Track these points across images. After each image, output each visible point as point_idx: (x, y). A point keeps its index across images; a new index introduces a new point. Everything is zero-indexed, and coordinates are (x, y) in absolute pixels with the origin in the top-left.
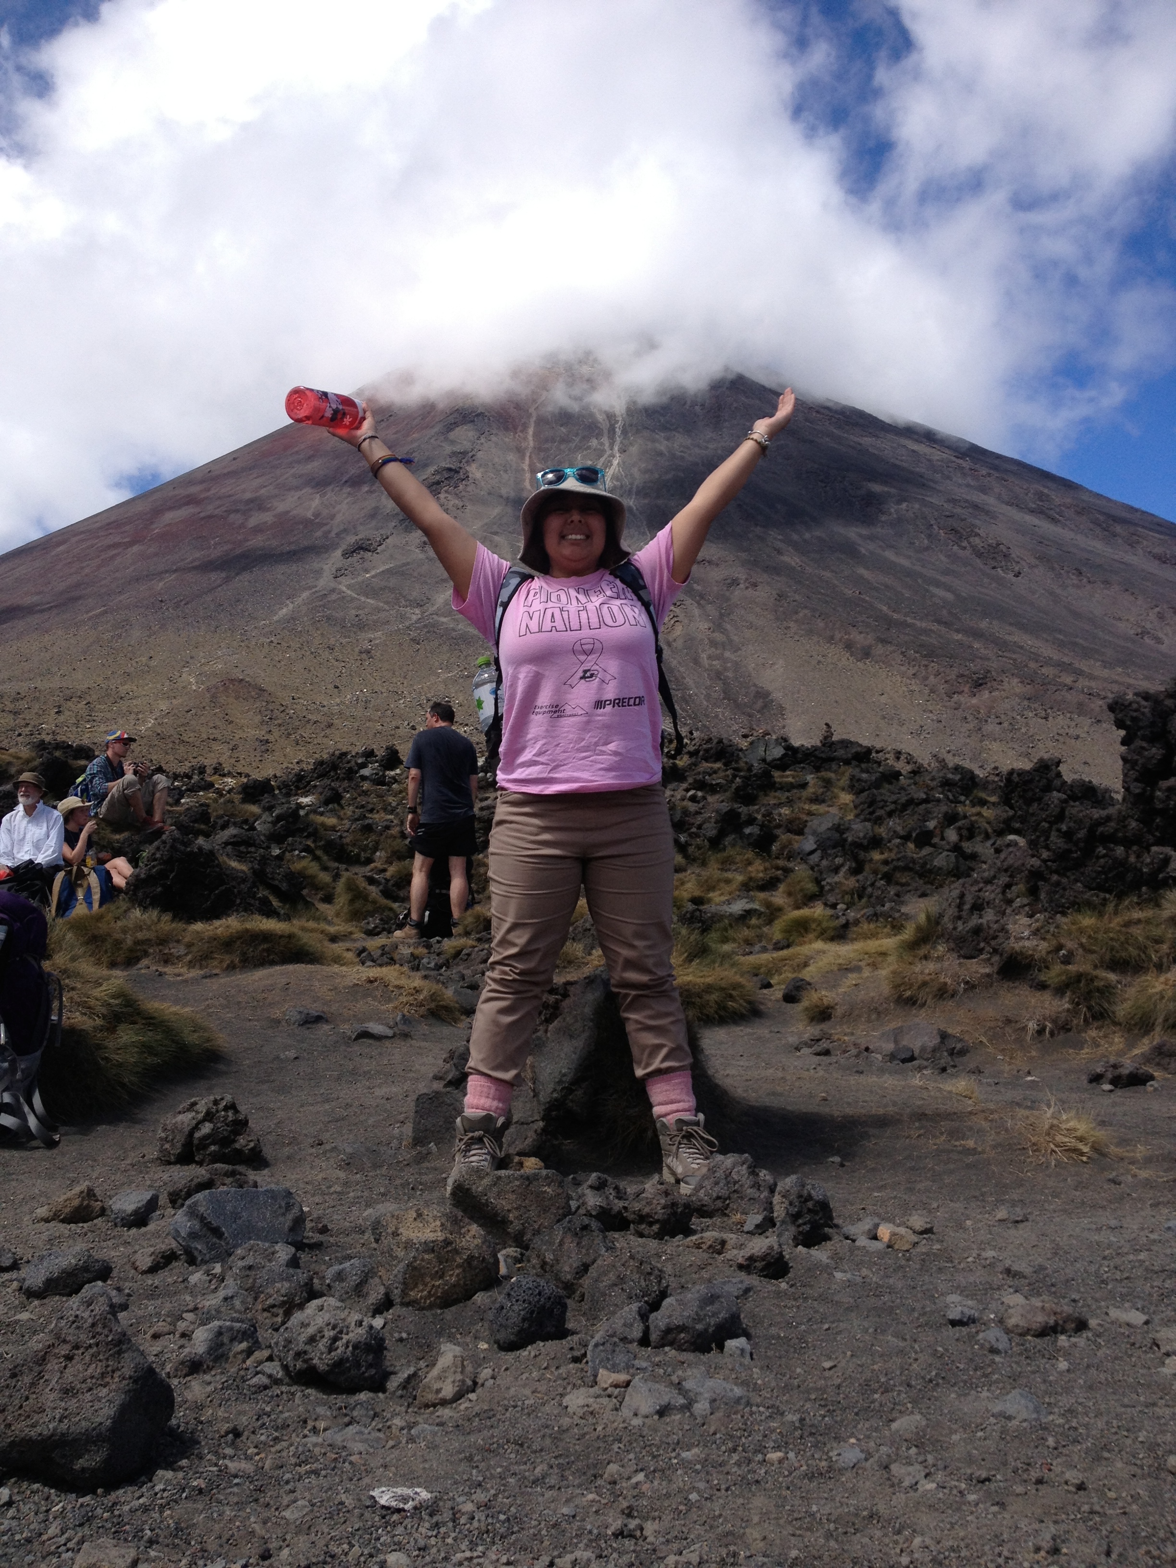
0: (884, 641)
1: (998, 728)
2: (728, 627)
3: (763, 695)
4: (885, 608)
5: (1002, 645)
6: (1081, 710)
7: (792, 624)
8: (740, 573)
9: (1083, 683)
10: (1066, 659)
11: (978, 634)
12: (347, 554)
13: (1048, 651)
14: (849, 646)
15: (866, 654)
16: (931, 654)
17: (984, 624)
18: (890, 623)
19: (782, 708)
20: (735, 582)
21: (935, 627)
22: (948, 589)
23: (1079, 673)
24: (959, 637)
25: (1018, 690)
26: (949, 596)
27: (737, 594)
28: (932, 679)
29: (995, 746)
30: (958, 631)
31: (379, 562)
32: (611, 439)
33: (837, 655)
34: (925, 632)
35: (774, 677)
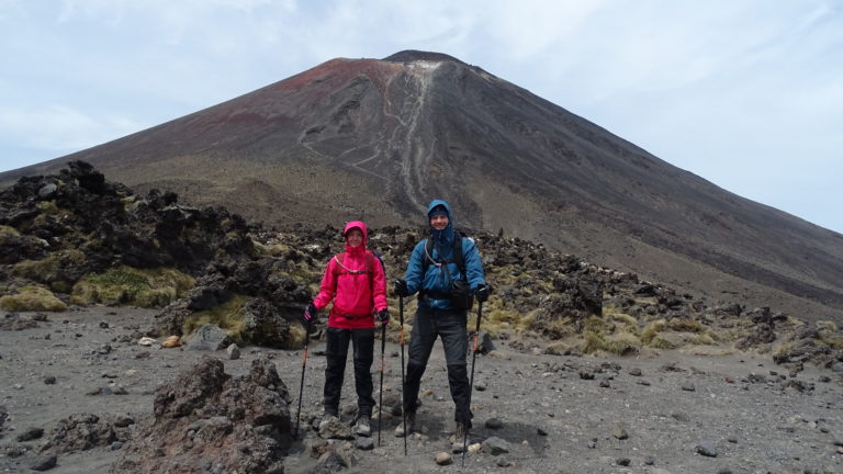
0: (524, 186)
1: (566, 225)
2: (462, 175)
3: (474, 204)
4: (525, 173)
5: (570, 192)
6: (599, 220)
7: (488, 176)
8: (469, 154)
9: (601, 209)
10: (595, 200)
11: (562, 187)
12: (308, 133)
13: (589, 196)
14: (511, 187)
15: (517, 191)
16: (542, 193)
17: (565, 183)
18: (527, 179)
19: (481, 210)
20: (466, 158)
21: (545, 182)
22: (551, 167)
23: (600, 206)
24: (554, 187)
25: (575, 211)
26: (551, 170)
27: (467, 162)
28: (542, 203)
29: (565, 232)
30: (554, 185)
31: (321, 137)
32: (420, 95)
33: (505, 190)
34: (541, 184)
35: (479, 197)
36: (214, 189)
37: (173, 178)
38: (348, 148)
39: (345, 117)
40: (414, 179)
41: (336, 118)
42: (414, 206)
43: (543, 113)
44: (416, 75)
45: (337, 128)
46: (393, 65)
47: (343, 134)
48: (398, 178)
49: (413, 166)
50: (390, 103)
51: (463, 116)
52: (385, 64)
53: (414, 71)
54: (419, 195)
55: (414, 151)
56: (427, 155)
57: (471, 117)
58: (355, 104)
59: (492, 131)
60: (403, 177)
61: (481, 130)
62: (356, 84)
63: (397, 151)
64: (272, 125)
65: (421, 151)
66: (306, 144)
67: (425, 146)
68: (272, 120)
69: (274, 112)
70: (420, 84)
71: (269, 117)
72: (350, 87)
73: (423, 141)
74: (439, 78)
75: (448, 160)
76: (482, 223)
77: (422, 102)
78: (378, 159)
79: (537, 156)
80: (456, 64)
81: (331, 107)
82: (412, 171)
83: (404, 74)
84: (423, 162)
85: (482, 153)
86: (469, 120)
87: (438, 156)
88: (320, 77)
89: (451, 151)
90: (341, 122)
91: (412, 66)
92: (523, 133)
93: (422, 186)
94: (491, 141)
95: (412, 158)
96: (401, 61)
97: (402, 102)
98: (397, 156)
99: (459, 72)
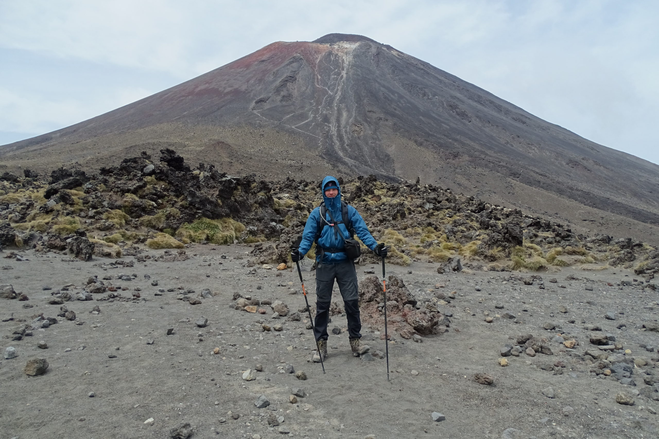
0: (427, 141)
1: (460, 171)
2: (378, 133)
3: (387, 156)
4: (427, 130)
5: (463, 144)
6: (486, 166)
7: (398, 133)
8: (382, 116)
9: (487, 158)
10: (483, 150)
11: (456, 140)
12: (257, 103)
13: (477, 147)
14: (416, 141)
15: (421, 144)
16: (441, 145)
17: (458, 137)
18: (429, 135)
19: (393, 160)
20: (381, 119)
21: (443, 137)
22: (448, 125)
23: (487, 154)
24: (450, 141)
25: (467, 159)
26: (448, 127)
27: (381, 122)
28: (441, 154)
29: (459, 176)
30: (450, 139)
31: (267, 106)
32: (343, 69)
33: (412, 144)
34: (440, 138)
35: (392, 150)
36: (186, 149)
37: (155, 141)
38: (289, 113)
39: (285, 89)
40: (340, 137)
41: (278, 90)
42: (341, 158)
43: (441, 81)
44: (340, 54)
45: (279, 98)
46: (321, 46)
47: (284, 103)
48: (328, 136)
49: (339, 126)
50: (319, 77)
51: (377, 85)
52: (314, 45)
53: (338, 50)
54: (344, 150)
55: (340, 114)
56: (350, 118)
57: (384, 86)
58: (292, 78)
59: (401, 97)
60: (332, 136)
61: (392, 96)
62: (293, 62)
63: (326, 115)
64: (229, 97)
65: (345, 114)
66: (255, 112)
67: (348, 111)
68: (228, 93)
69: (230, 86)
70: (343, 61)
71: (226, 91)
72: (287, 65)
73: (347, 106)
74: (356, 56)
75: (366, 121)
76: (394, 170)
77: (345, 76)
78: (312, 121)
79: (436, 117)
80: (371, 44)
81: (274, 81)
82: (339, 131)
83: (330, 53)
84: (347, 123)
85: (393, 115)
86: (382, 89)
87: (358, 118)
88: (264, 58)
89: (368, 113)
90: (282, 93)
91: (336, 47)
92: (425, 98)
93: (346, 142)
94: (400, 105)
95: (338, 121)
96: (327, 43)
97: (329, 76)
98: (326, 119)
99: (374, 50)
